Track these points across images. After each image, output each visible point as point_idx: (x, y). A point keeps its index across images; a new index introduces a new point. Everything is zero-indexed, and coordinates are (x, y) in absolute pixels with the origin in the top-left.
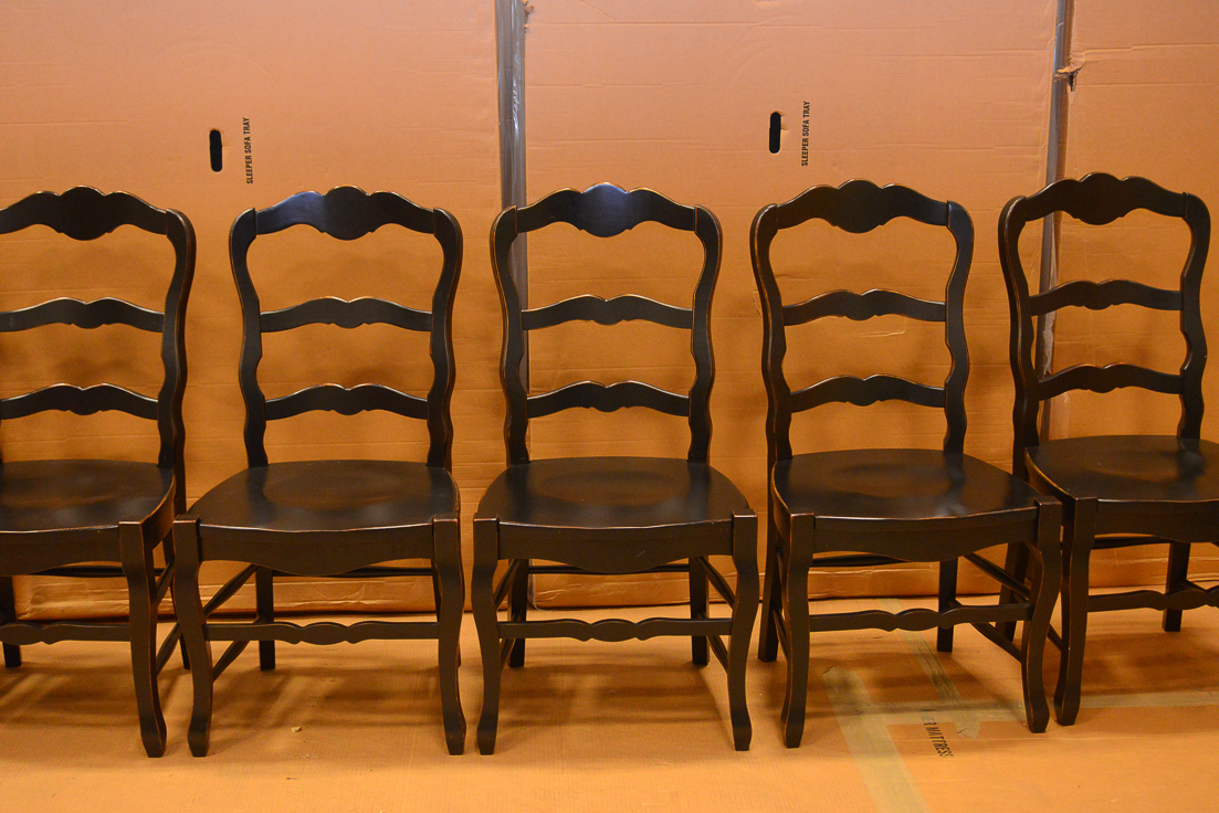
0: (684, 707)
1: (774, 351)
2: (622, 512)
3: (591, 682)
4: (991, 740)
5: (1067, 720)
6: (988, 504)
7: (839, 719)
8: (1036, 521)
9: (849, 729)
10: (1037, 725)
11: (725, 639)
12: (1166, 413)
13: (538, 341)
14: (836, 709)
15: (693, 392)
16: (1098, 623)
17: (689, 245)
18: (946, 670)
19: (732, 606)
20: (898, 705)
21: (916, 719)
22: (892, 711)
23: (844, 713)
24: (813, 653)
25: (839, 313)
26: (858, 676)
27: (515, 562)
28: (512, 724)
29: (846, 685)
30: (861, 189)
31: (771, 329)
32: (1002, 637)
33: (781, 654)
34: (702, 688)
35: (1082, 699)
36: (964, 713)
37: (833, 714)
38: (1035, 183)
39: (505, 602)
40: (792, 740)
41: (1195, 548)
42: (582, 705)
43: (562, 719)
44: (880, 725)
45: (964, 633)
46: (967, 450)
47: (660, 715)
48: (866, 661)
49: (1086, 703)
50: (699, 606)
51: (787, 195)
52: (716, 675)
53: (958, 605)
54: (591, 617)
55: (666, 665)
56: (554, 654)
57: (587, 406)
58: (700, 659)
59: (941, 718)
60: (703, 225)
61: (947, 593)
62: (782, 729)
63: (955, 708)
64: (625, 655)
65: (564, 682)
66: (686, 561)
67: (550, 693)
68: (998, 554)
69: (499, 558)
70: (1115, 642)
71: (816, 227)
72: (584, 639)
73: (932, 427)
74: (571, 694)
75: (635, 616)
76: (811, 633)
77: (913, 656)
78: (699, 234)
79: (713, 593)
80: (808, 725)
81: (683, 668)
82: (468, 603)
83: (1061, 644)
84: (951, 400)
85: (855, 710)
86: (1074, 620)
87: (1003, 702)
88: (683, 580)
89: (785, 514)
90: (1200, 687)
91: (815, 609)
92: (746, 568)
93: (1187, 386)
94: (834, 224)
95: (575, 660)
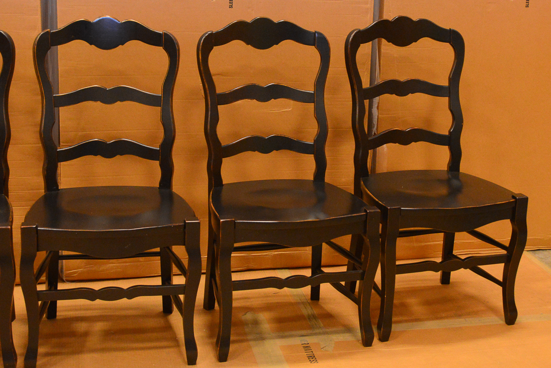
0: (157, 340)
1: (212, 120)
2: (117, 220)
3: (99, 326)
4: (341, 351)
5: (384, 338)
6: (340, 211)
7: (251, 343)
8: (365, 221)
9: (257, 349)
10: (367, 342)
11: (182, 297)
12: (441, 156)
13: (65, 114)
14: (249, 337)
15: (162, 146)
16: (402, 280)
17: (160, 55)
18: (316, 311)
19: (185, 276)
20: (286, 334)
21: (297, 341)
22: (283, 337)
23: (255, 340)
24: (235, 304)
25: (251, 98)
26: (263, 317)
27: (50, 252)
28: (47, 354)
29: (256, 323)
30: (263, 23)
31: (210, 107)
32: (348, 291)
33: (216, 305)
34: (169, 327)
35: (393, 326)
36: (325, 337)
37: (247, 340)
38: (366, 22)
39: (43, 278)
40: (223, 357)
41: (457, 235)
42: (93, 341)
43: (79, 350)
44: (275, 346)
45: (326, 289)
46: (327, 179)
47: (141, 345)
48: (268, 307)
49: (394, 327)
50: (166, 277)
51: (218, 26)
52: (176, 319)
53: (323, 272)
54: (97, 286)
55: (147, 314)
56: (76, 310)
57: (96, 155)
58: (167, 310)
59: (311, 340)
60: (168, 43)
61: (316, 265)
62: (216, 351)
63: (320, 334)
64: (122, 309)
65: (82, 327)
66: (158, 250)
67: (73, 334)
68: (345, 241)
69: (38, 251)
70: (413, 292)
71: (237, 46)
72: (93, 300)
73: (307, 166)
74: (86, 334)
75: (125, 285)
76: (234, 292)
77: (297, 304)
78: (165, 49)
79: (175, 269)
80: (232, 348)
81: (157, 315)
82: (18, 279)
83: (381, 293)
84: (317, 150)
85: (261, 338)
86: (388, 279)
87: (348, 329)
88: (157, 261)
89: (218, 220)
90: (460, 316)
91: (235, 277)
92: (194, 253)
93: (452, 141)
94: (248, 44)
95: (89, 313)
